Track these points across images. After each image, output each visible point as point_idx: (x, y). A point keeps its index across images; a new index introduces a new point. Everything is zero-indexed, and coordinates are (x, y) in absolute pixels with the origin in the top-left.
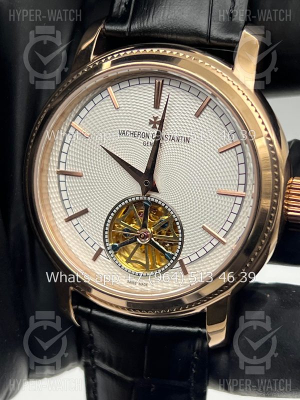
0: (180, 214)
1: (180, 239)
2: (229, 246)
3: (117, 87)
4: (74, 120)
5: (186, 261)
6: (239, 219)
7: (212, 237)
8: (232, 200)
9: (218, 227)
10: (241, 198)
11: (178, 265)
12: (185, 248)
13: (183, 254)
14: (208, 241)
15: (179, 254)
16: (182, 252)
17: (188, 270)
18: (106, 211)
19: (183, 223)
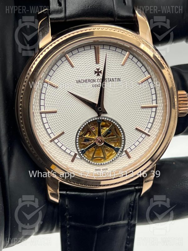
0: (121, 124)
1: (123, 138)
2: (152, 137)
3: (71, 54)
4: (46, 78)
5: (129, 150)
6: (156, 120)
7: (142, 134)
8: (150, 110)
9: (144, 127)
10: (155, 108)
11: (124, 153)
12: (126, 143)
13: (126, 147)
14: (140, 136)
15: (124, 147)
16: (125, 146)
17: (130, 155)
18: (76, 130)
19: (123, 129)
